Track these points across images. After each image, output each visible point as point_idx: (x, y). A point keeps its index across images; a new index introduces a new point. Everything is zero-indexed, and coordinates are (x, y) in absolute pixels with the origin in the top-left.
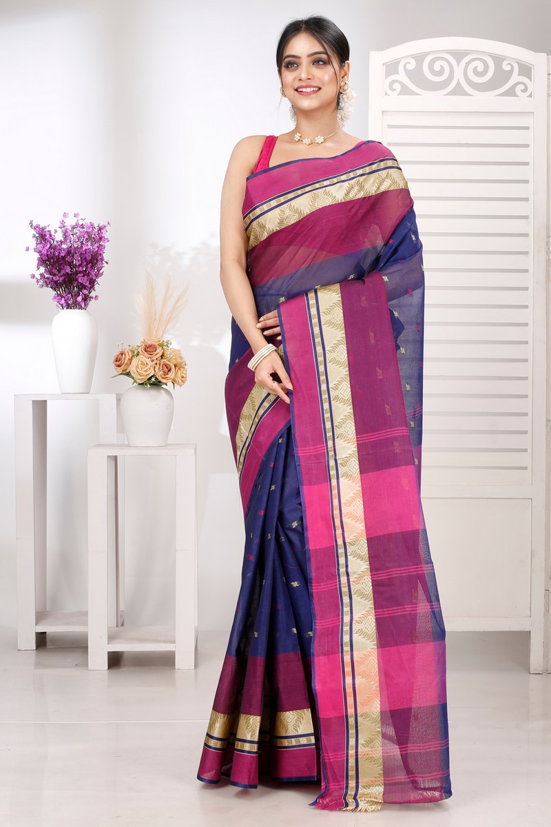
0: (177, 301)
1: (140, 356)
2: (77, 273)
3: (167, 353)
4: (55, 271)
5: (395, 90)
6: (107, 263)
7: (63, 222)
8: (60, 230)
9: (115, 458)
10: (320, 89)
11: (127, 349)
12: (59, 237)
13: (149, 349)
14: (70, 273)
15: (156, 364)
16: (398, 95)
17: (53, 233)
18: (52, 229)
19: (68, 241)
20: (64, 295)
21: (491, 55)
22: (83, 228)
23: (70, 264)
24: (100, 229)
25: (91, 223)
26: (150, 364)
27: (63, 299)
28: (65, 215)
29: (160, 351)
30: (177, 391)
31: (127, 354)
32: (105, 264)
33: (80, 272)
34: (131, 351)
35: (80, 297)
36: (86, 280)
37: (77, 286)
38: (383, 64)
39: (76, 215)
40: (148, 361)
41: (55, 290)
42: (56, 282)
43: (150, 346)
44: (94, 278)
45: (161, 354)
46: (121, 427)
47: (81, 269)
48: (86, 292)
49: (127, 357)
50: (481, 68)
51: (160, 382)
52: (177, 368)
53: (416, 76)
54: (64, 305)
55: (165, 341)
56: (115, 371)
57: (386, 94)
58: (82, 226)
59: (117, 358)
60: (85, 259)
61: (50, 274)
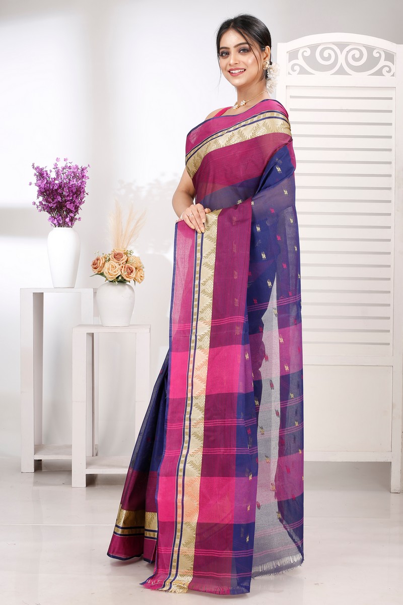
0: (138, 222)
1: (110, 261)
2: (66, 201)
3: (130, 259)
4: (50, 200)
5: (296, 70)
6: (87, 194)
7: (56, 165)
8: (54, 170)
9: (93, 335)
10: (245, 70)
11: (102, 256)
12: (53, 175)
13: (117, 256)
14: (61, 201)
15: (122, 267)
16: (298, 74)
17: (49, 172)
18: (48, 169)
19: (60, 178)
20: (57, 217)
21: (365, 46)
22: (70, 169)
23: (61, 195)
24: (83, 170)
25: (76, 165)
26: (118, 267)
27: (56, 220)
28: (58, 159)
29: (125, 258)
30: (137, 287)
31: (101, 260)
32: (86, 195)
33: (68, 201)
34: (105, 257)
35: (68, 218)
36: (72, 206)
37: (66, 211)
38: (287, 52)
39: (65, 160)
40: (117, 265)
41: (50, 213)
42: (51, 208)
43: (118, 254)
44: (78, 205)
45: (126, 260)
46: (97, 312)
47: (68, 198)
48: (72, 215)
49: (102, 262)
50: (357, 56)
51: (125, 280)
52: (137, 270)
53: (311, 60)
54: (56, 224)
55: (129, 250)
56: (92, 272)
57: (289, 73)
58: (70, 168)
59: (94, 263)
60: (72, 191)
61: (47, 202)
